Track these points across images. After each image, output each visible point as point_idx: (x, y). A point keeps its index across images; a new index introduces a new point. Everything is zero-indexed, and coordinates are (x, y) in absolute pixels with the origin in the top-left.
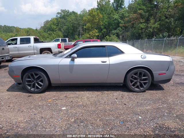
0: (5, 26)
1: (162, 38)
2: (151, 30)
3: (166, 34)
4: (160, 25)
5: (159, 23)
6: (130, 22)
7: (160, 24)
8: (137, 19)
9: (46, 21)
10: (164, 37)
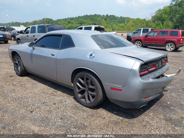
0: (121, 17)
9: (158, 10)
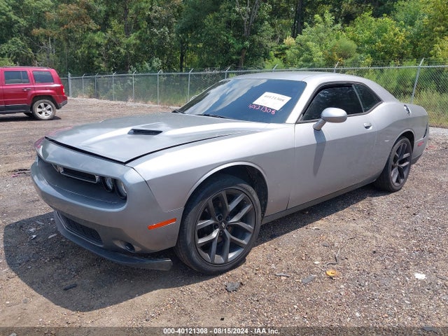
1: (150, 72)
2: (122, 50)
3: (157, 62)
4: (140, 40)
5: (137, 34)
6: (62, 25)
7: (139, 38)
8: (79, 17)
10: (154, 70)
